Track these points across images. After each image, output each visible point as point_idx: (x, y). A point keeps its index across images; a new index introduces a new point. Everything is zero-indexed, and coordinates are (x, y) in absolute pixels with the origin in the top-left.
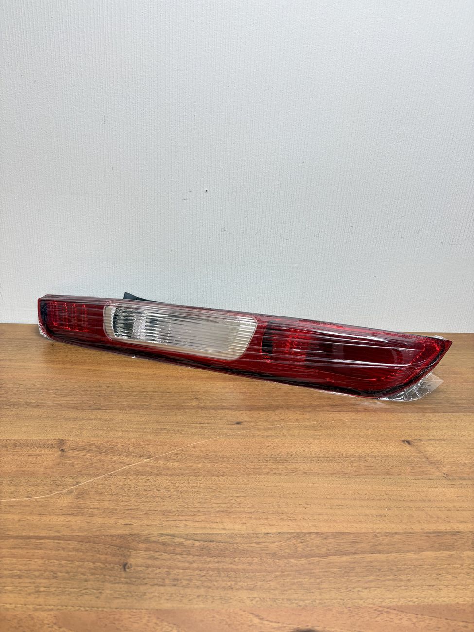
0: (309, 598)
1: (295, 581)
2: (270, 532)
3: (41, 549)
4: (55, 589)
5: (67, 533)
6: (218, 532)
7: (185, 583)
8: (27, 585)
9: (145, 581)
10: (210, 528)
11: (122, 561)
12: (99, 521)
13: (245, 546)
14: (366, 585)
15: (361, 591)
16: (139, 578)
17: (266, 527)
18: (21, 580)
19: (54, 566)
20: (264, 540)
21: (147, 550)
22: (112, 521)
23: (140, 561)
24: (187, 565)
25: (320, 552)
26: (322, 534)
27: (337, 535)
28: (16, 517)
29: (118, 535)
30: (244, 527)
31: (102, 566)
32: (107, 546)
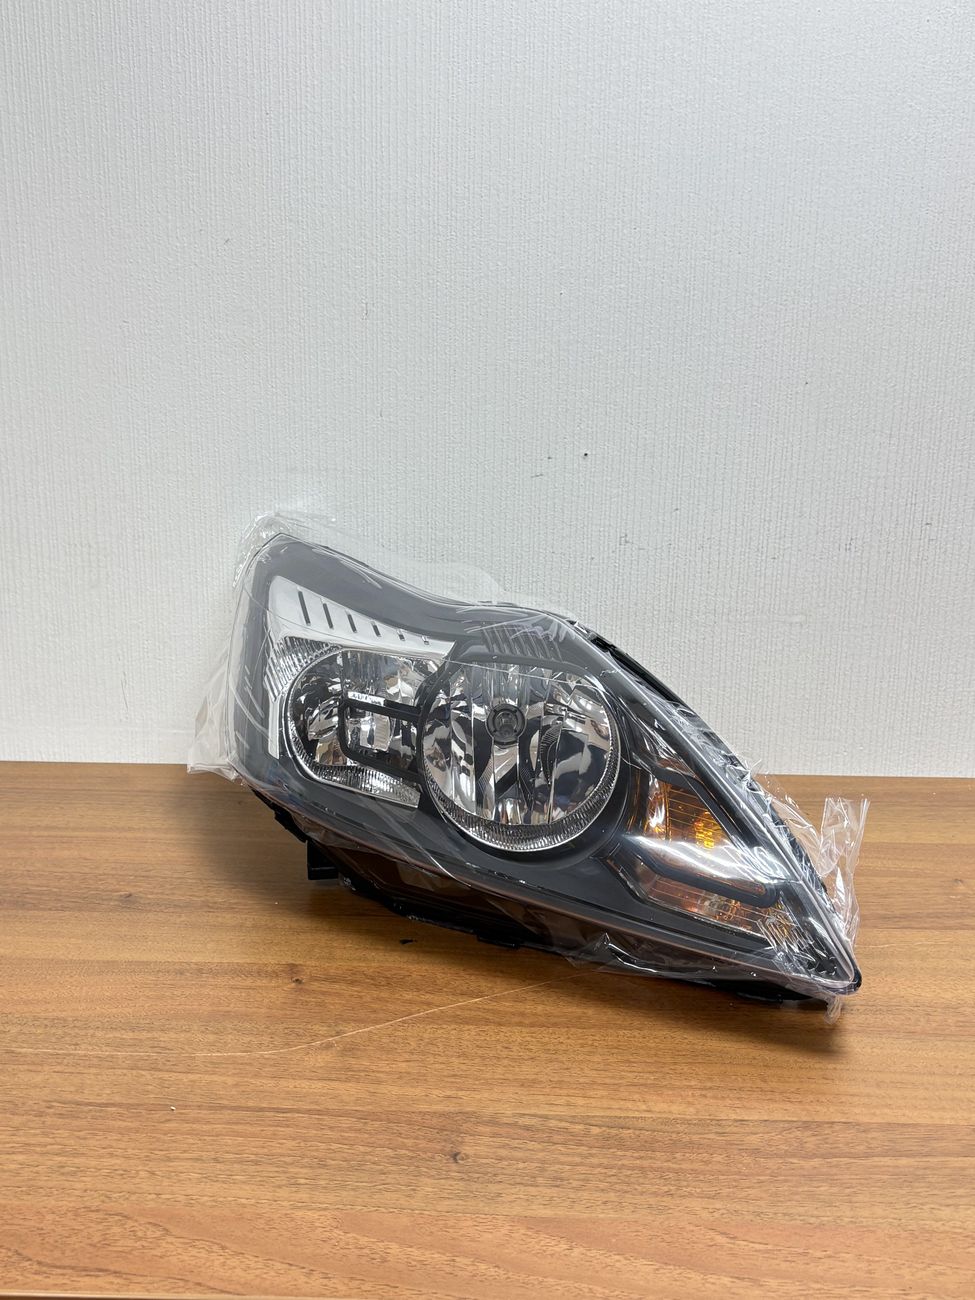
0: (829, 1214)
1: (800, 1190)
2: (746, 1118)
3: (288, 1126)
4: (327, 1182)
5: (332, 1105)
6: (637, 1114)
7: (575, 1184)
8: (271, 1175)
9: (498, 1179)
10: (620, 1109)
11: (448, 1150)
12: (391, 1090)
13: (695, 1138)
14: (950, 1202)
15: (939, 1209)
16: (486, 1174)
17: (738, 1110)
18: (259, 1168)
19: (317, 1150)
20: (735, 1130)
21: (495, 1135)
22: (418, 1091)
23: (483, 1150)
24: (578, 1160)
25: (853, 1151)
26: (858, 1125)
27: (888, 1127)
28: (230, 1081)
29: (435, 1113)
30: (691, 1109)
31: (410, 1154)
32: (417, 1127)
